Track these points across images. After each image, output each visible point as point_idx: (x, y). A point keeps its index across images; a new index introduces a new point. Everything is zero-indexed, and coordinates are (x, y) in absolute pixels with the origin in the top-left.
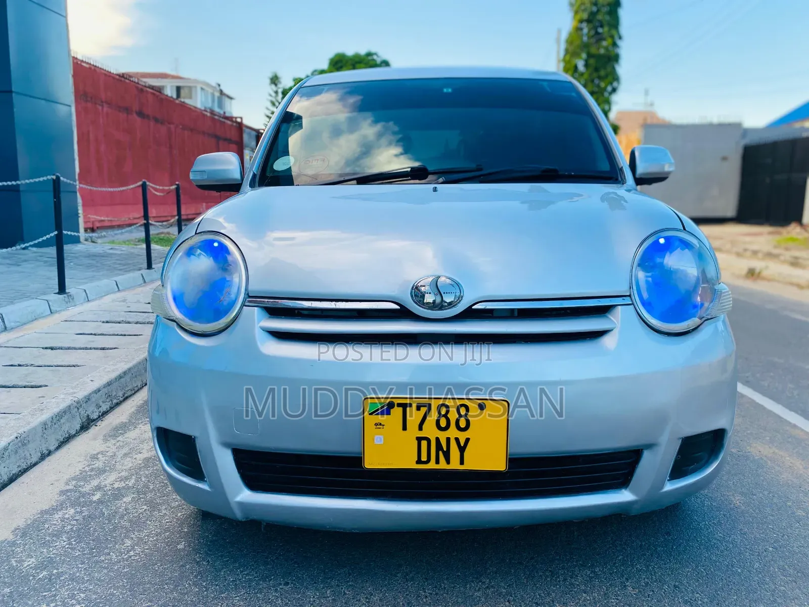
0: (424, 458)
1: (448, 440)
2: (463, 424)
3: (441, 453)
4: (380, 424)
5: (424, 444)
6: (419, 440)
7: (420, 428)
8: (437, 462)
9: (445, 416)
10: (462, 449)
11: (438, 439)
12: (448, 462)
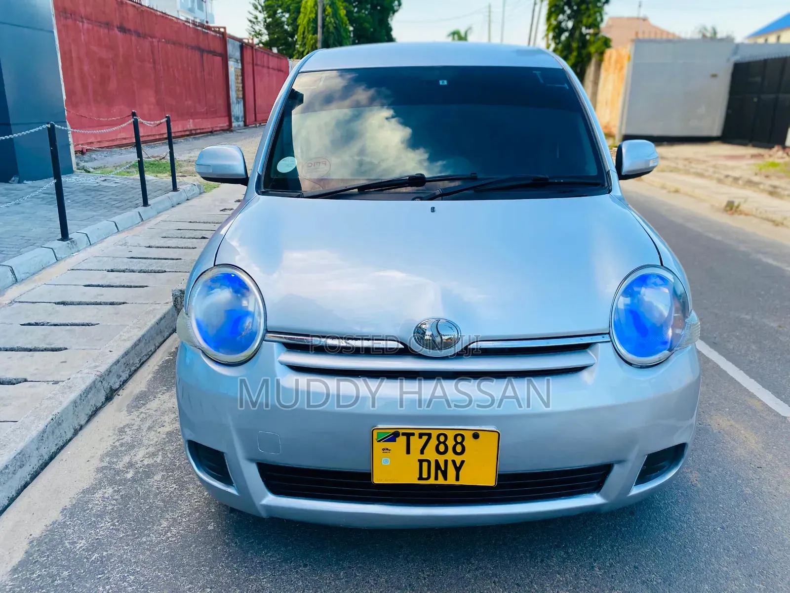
0: (425, 475)
1: (446, 462)
2: (459, 449)
3: (439, 472)
4: (387, 449)
5: (425, 465)
6: (421, 462)
7: (422, 452)
8: (436, 478)
9: (444, 443)
10: (458, 469)
11: (437, 461)
12: (446, 479)
